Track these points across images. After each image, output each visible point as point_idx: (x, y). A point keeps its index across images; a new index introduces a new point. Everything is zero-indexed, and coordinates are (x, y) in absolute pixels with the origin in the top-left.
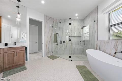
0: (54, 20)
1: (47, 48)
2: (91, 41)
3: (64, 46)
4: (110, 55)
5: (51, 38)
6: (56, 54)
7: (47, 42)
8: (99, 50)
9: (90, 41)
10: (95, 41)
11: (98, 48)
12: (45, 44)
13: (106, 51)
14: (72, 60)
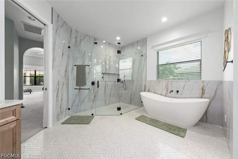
0: (71, 31)
1: (57, 101)
2: (136, 82)
3: (92, 92)
4: (161, 95)
5: (65, 74)
6: (76, 113)
7: (58, 84)
8: (149, 91)
9: (133, 81)
10: (142, 82)
11: (147, 89)
12: (53, 91)
13: (158, 92)
14: (121, 114)
